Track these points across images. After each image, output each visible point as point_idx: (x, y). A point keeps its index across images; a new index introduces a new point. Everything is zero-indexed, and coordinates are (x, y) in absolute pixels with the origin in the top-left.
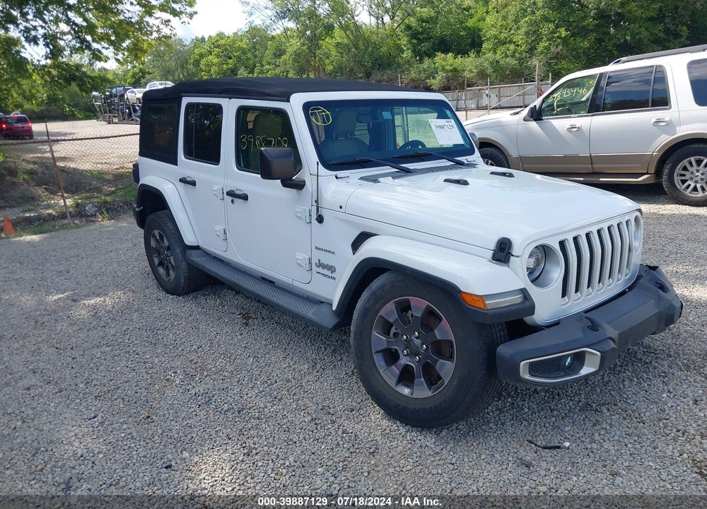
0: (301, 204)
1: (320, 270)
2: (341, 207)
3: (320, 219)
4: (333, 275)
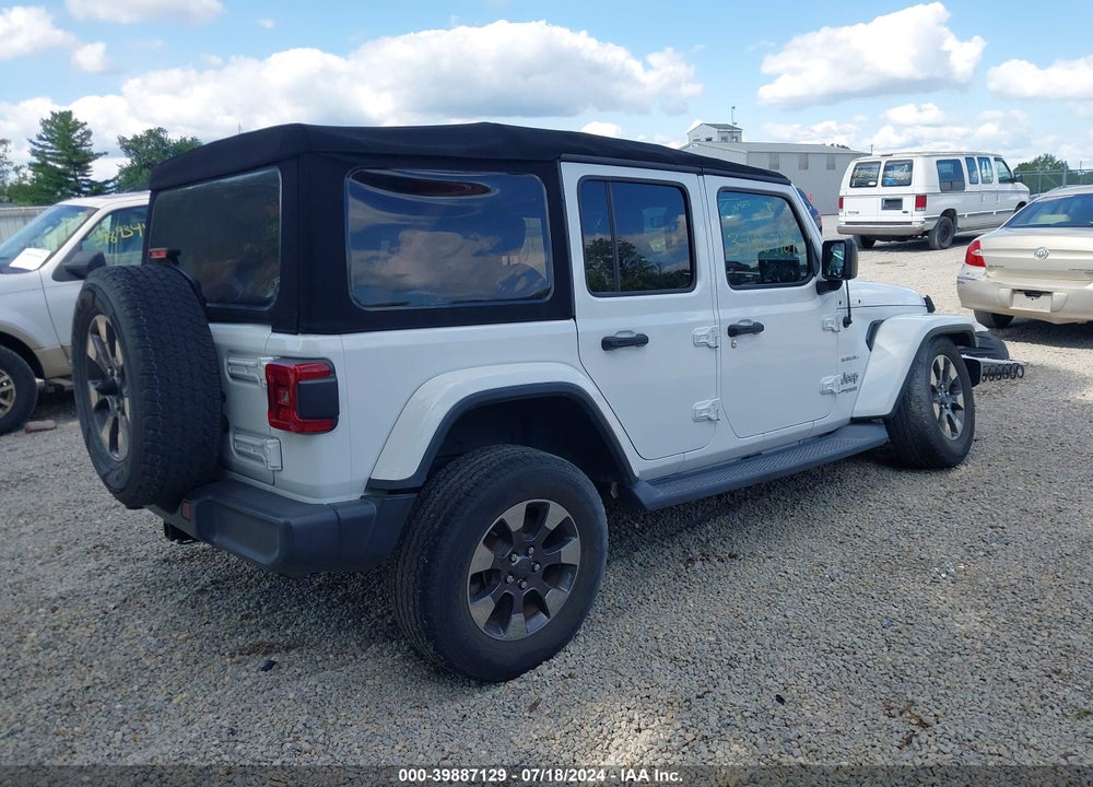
1: (845, 386)
2: (860, 302)
3: (848, 322)
4: (856, 385)
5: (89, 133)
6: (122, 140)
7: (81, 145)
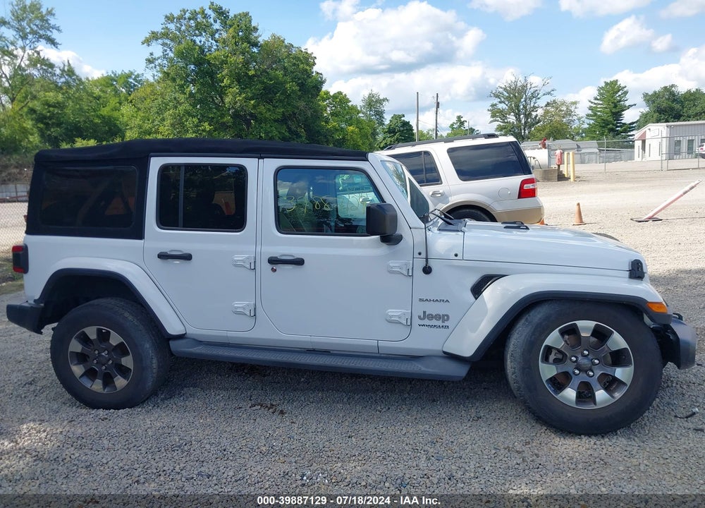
0: (400, 258)
1: (426, 322)
2: (456, 255)
3: (427, 270)
4: (446, 324)
5: (626, 93)
6: (646, 95)
7: (620, 101)
